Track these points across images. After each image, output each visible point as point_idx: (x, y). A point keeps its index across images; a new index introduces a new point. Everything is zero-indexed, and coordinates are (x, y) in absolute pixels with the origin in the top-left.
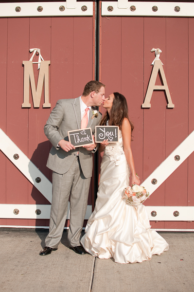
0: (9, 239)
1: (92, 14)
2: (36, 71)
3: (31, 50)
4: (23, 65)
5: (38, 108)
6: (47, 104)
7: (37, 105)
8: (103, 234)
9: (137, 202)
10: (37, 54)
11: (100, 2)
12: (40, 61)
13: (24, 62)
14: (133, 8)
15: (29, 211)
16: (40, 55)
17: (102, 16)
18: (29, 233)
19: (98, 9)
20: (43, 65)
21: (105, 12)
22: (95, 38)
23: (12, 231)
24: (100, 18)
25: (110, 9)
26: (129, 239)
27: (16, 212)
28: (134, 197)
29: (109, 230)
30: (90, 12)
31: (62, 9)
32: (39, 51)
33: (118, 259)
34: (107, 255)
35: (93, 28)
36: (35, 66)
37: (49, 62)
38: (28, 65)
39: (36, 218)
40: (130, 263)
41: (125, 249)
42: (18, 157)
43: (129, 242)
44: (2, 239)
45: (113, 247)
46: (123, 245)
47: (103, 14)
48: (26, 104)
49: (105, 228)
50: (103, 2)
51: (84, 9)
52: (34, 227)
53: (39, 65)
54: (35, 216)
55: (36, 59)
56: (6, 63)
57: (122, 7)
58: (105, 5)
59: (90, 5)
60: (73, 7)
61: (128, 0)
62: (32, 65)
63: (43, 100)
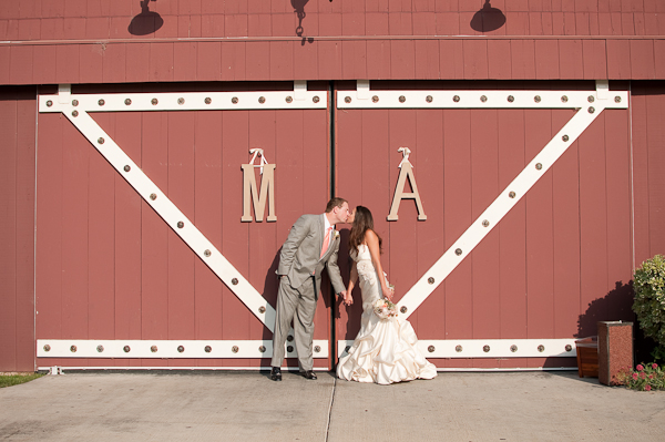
1: (325, 106)
2: (259, 177)
3: (252, 151)
4: (242, 170)
5: (261, 222)
6: (272, 217)
7: (260, 217)
10: (259, 156)
11: (335, 91)
12: (262, 164)
13: (243, 166)
14: (375, 99)
15: (251, 348)
16: (263, 157)
17: (338, 109)
19: (333, 100)
20: (267, 169)
21: (341, 103)
22: (330, 135)
24: (336, 110)
25: (348, 100)
27: (235, 350)
30: (323, 103)
31: (289, 100)
32: (262, 152)
35: (327, 123)
36: (257, 170)
37: (274, 166)
38: (249, 169)
42: (237, 282)
47: (339, 106)
48: (247, 217)
50: (338, 92)
51: (316, 100)
52: (259, 368)
53: (262, 169)
54: (260, 355)
55: (257, 162)
56: (220, 166)
57: (362, 97)
58: (341, 95)
59: (323, 95)
60: (302, 98)
61: (369, 89)
62: (253, 169)
63: (267, 212)
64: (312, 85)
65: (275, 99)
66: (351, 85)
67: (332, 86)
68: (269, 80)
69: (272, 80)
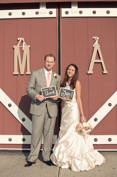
0: (6, 157)
2: (22, 52)
3: (19, 39)
4: (14, 49)
5: (23, 75)
6: (28, 72)
7: (22, 73)
8: (64, 153)
9: (85, 133)
10: (22, 42)
11: (61, 9)
12: (24, 45)
13: (14, 47)
14: (81, 12)
15: (18, 139)
16: (24, 42)
17: (62, 17)
18: (18, 153)
19: (59, 13)
20: (26, 48)
21: (63, 15)
22: (58, 31)
23: (8, 152)
24: (61, 18)
25: (67, 13)
26: (80, 156)
27: (10, 140)
28: (84, 130)
29: (67, 150)
30: (54, 15)
31: (37, 13)
32: (23, 39)
33: (74, 169)
34: (67, 166)
36: (21, 49)
37: (29, 46)
38: (17, 48)
39: (22, 144)
40: (81, 171)
41: (78, 163)
42: (11, 105)
43: (80, 158)
44: (1, 157)
45: (70, 161)
46: (76, 160)
48: (16, 72)
49: (65, 149)
51: (51, 13)
52: (21, 149)
53: (23, 48)
54: (21, 142)
55: (21, 44)
56: (3, 47)
57: (74, 11)
58: (63, 10)
59: (54, 11)
60: (44, 12)
61: (77, 7)
62: (19, 48)
63: (26, 70)
64: (49, 5)
65: (30, 13)
66: (68, 5)
67: (59, 6)
68: (26, 2)
69: (28, 2)
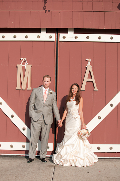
0: (8, 161)
1: (54, 40)
2: (24, 70)
3: (22, 59)
4: (17, 67)
5: (25, 90)
6: (29, 88)
7: (24, 88)
10: (25, 61)
11: (59, 34)
12: (26, 65)
13: (18, 65)
14: (76, 37)
15: (19, 146)
16: (26, 62)
17: (60, 41)
18: (18, 158)
19: (57, 37)
20: (28, 67)
21: (61, 39)
22: (56, 53)
23: (9, 157)
24: (59, 42)
25: (64, 37)
27: (12, 146)
30: (53, 38)
31: (38, 37)
32: (26, 59)
35: (55, 47)
36: (23, 67)
37: (31, 65)
38: (20, 67)
42: (13, 116)
44: (4, 161)
48: (18, 88)
50: (60, 34)
51: (50, 37)
53: (25, 67)
55: (24, 63)
56: (8, 65)
57: (70, 36)
58: (61, 35)
59: (53, 35)
60: (44, 36)
61: (73, 33)
62: (22, 67)
63: (27, 86)
64: (49, 31)
65: (32, 37)
66: (65, 31)
67: (58, 31)
68: (29, 27)
69: (31, 27)
